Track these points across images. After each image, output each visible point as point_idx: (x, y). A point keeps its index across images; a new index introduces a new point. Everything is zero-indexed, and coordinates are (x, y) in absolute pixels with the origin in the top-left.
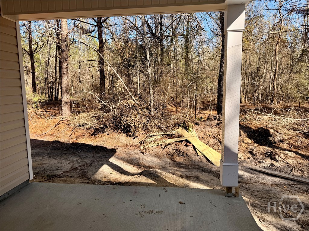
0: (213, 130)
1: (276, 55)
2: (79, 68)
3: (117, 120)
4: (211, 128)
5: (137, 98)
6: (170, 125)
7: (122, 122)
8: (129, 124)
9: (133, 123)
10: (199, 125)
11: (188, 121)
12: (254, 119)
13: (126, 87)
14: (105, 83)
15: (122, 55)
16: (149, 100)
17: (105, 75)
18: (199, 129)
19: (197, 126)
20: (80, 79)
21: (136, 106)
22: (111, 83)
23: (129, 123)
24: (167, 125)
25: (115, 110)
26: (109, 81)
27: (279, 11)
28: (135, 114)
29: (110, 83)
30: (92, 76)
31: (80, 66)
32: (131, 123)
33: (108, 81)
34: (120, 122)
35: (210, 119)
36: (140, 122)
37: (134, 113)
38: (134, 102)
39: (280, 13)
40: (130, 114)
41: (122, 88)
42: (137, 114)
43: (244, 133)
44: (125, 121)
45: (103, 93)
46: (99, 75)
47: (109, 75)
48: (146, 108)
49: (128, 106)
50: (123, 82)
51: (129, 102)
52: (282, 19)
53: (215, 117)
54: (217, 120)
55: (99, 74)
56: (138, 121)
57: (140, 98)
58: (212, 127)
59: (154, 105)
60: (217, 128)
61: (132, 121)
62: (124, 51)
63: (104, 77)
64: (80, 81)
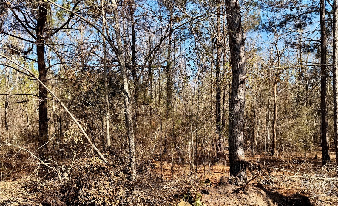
0: (230, 201)
1: (274, 96)
2: (6, 107)
3: (71, 194)
4: (227, 198)
5: (106, 154)
6: (167, 198)
7: (80, 198)
8: (93, 201)
9: (100, 200)
10: (208, 193)
11: (194, 190)
12: (282, 182)
13: (87, 137)
14: (48, 128)
15: (76, 87)
16: (127, 156)
17: (48, 117)
18: (210, 201)
19: (206, 195)
20: (6, 123)
21: (106, 167)
22: (57, 128)
23: (94, 199)
24: (161, 198)
25: (66, 175)
26: (55, 125)
27: (276, 45)
28: (105, 182)
29: (55, 128)
30: (27, 119)
31: (7, 103)
32: (97, 200)
33: (53, 125)
34: (76, 198)
35: (223, 183)
36: (114, 196)
37: (103, 179)
38: (101, 161)
39: (276, 48)
40: (94, 182)
41: (80, 137)
42: (108, 183)
43: (274, 203)
44: (86, 197)
45: (45, 146)
46: (38, 117)
47: (54, 117)
48: (124, 170)
49: (91, 168)
50: (81, 127)
51: (93, 162)
52: (279, 55)
53: (230, 179)
54: (234, 185)
55: (38, 115)
56: (110, 195)
57: (112, 153)
58: (228, 196)
59: (137, 165)
60: (235, 198)
61: (98, 195)
62: (79, 82)
63: (47, 120)
64: (7, 126)
